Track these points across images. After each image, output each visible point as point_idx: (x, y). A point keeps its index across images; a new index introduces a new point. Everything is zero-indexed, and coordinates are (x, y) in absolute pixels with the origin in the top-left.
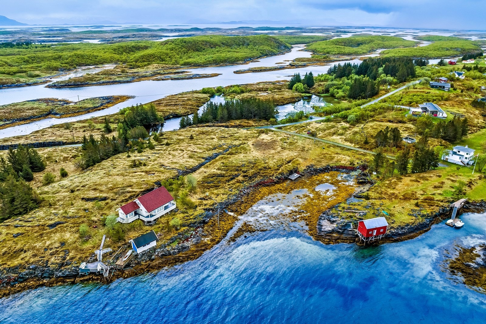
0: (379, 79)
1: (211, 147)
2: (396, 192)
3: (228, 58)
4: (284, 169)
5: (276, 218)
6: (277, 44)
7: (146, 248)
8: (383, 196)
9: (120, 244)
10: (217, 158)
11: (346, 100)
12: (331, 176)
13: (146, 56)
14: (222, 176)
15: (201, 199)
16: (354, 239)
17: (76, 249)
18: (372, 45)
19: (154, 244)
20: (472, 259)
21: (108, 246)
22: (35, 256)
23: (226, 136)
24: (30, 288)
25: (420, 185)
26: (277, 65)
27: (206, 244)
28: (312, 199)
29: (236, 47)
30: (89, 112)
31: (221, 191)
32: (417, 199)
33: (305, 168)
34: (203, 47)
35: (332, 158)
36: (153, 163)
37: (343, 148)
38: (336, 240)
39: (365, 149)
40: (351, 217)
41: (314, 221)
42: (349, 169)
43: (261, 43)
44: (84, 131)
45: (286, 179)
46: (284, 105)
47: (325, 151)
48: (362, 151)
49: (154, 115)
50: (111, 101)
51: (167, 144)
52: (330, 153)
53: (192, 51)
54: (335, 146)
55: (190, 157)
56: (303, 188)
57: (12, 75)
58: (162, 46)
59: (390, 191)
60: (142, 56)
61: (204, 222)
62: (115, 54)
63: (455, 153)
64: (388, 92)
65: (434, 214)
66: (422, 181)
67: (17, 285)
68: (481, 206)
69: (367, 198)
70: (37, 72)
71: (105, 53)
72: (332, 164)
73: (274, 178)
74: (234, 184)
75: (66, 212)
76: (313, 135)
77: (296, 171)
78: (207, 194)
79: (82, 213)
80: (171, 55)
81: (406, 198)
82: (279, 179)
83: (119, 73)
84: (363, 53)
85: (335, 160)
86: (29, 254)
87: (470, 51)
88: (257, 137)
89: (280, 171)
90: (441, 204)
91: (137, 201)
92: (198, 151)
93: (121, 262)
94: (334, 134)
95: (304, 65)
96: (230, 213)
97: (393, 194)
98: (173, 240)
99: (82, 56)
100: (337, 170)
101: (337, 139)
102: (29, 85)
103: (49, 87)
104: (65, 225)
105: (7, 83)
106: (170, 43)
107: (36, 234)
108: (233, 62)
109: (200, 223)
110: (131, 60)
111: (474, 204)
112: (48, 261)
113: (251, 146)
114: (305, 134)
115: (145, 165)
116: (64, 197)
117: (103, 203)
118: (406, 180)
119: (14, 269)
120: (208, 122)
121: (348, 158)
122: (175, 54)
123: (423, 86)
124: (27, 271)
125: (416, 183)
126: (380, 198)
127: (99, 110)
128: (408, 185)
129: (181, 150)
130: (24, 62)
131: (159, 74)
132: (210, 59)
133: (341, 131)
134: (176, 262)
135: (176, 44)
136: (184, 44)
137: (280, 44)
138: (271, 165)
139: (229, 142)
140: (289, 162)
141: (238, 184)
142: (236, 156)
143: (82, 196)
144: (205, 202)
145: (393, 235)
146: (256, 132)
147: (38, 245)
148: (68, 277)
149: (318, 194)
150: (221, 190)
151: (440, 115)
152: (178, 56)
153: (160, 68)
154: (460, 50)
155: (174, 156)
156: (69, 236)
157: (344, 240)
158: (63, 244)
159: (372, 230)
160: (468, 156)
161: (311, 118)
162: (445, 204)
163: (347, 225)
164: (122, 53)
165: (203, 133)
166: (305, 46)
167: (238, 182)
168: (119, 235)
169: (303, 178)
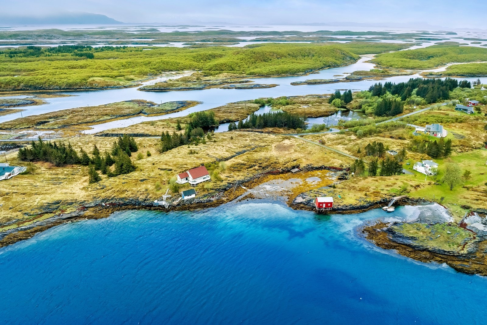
0: (408, 99)
1: (243, 145)
2: (356, 186)
3: (290, 70)
4: (289, 165)
5: (271, 193)
6: (343, 55)
7: (190, 197)
8: (346, 187)
9: (176, 194)
10: (245, 153)
11: (372, 116)
12: (322, 173)
13: (219, 65)
14: (244, 165)
15: (227, 177)
16: (312, 208)
17: (153, 193)
18: (444, 58)
19: (193, 196)
20: (381, 227)
21: (170, 194)
22: (132, 194)
23: (257, 139)
24: (129, 209)
25: (377, 183)
27: (223, 201)
28: (300, 185)
29: (301, 57)
30: (168, 113)
31: (241, 174)
32: (368, 191)
33: (305, 165)
34: (270, 58)
35: (329, 161)
36: (202, 153)
37: (340, 155)
38: (301, 208)
39: (356, 156)
41: (294, 197)
42: (336, 169)
43: (326, 55)
44: (163, 128)
45: (289, 171)
46: (317, 117)
47: (326, 155)
49: (212, 120)
50: (184, 105)
51: (215, 142)
52: (329, 157)
53: (260, 61)
54: (335, 153)
55: (227, 151)
56: (298, 178)
57: (114, 78)
58: (234, 56)
59: (353, 185)
60: (215, 65)
61: (225, 190)
62: (194, 61)
63: (423, 165)
64: (412, 112)
65: (376, 201)
66: (380, 181)
67: (123, 207)
68: (417, 201)
69: (335, 187)
70: (132, 77)
71: (186, 59)
72: (327, 165)
73: (280, 170)
74: (251, 170)
75: (149, 174)
76: (323, 143)
77: (298, 167)
78: (232, 174)
79: (158, 176)
80: (240, 64)
81: (360, 190)
82: (283, 171)
83: (195, 80)
86: (130, 193)
88: (280, 142)
89: (286, 166)
90: (385, 196)
91: (188, 173)
92: (234, 147)
93: (175, 203)
94: (340, 143)
95: (359, 79)
96: (243, 187)
97: (354, 187)
98: (205, 196)
99: (167, 63)
100: (328, 169)
101: (340, 148)
102: (126, 87)
103: (141, 90)
104: (148, 181)
105: (111, 85)
106: (241, 53)
107: (133, 184)
108: (293, 73)
109: (223, 189)
110: (206, 68)
111: (412, 200)
112: (138, 197)
113: (273, 147)
114: (317, 142)
115: (197, 153)
116: (149, 167)
117: (169, 172)
118: (370, 179)
119: (122, 199)
120: (248, 128)
121: (341, 162)
122: (244, 63)
123: (448, 108)
124: (128, 201)
125: (374, 182)
126: (343, 188)
127: (175, 112)
128: (368, 182)
129: (222, 146)
130: (122, 66)
131: (227, 82)
132: (273, 70)
133: (346, 142)
134: (204, 207)
135: (246, 55)
136: (254, 54)
137: (346, 55)
138: (281, 161)
139: (257, 143)
140: (294, 161)
141: (254, 171)
142: (259, 153)
143: (159, 167)
144: (229, 179)
145: (338, 209)
146: (281, 137)
147: (134, 189)
148: (148, 206)
149: (306, 183)
151: (439, 135)
152: (246, 66)
153: (229, 77)
155: (217, 149)
156: (150, 187)
157: (306, 209)
158: (146, 190)
159: (322, 203)
161: (331, 130)
162: (387, 196)
163: (311, 200)
164: (200, 60)
165: (241, 136)
166: (374, 56)
167: (255, 170)
168: (176, 189)
169: (301, 172)
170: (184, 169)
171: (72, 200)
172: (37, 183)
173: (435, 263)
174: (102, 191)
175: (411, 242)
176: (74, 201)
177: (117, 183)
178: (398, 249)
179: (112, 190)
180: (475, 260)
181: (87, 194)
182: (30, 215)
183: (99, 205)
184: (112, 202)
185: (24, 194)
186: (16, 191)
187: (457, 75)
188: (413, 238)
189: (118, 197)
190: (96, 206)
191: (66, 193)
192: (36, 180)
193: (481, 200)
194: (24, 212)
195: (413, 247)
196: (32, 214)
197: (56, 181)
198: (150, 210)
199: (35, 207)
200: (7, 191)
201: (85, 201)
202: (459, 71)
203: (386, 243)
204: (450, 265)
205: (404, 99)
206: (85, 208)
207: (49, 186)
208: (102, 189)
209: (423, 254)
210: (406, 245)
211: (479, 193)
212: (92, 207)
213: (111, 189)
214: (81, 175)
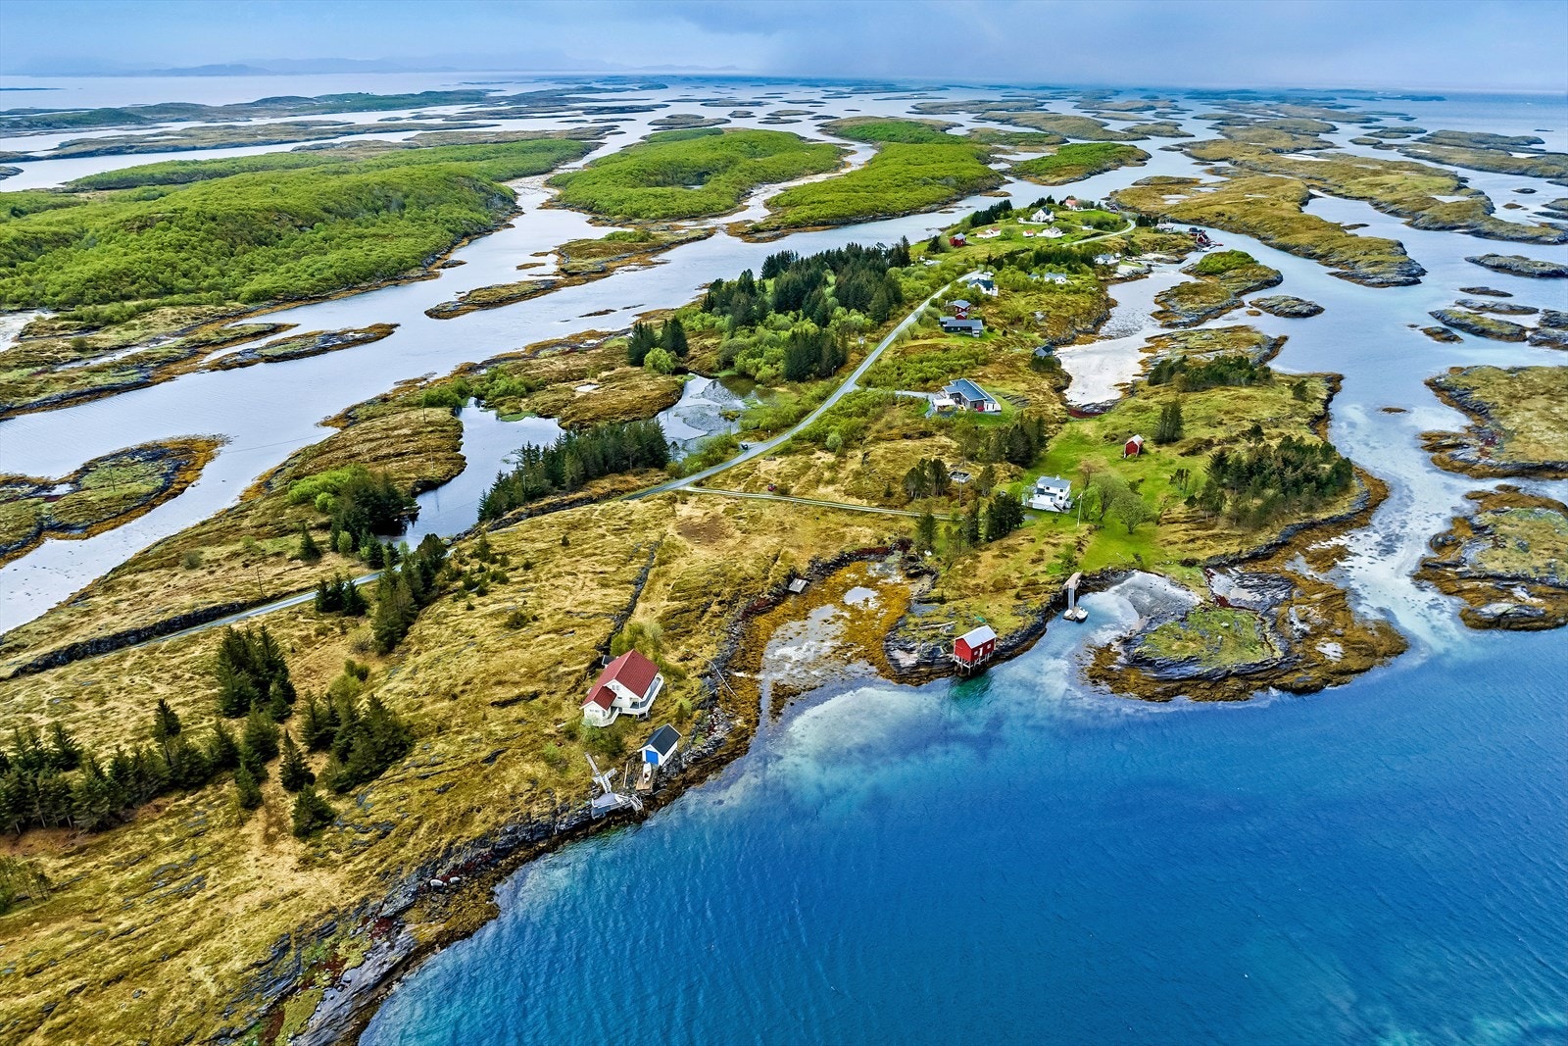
0: (835, 323)
1: (619, 555)
2: (981, 582)
3: (379, 265)
4: (775, 574)
5: (816, 664)
6: (483, 194)
8: (964, 592)
9: (621, 760)
10: (650, 577)
11: (782, 384)
12: (856, 571)
13: (104, 278)
14: (685, 612)
15: (681, 660)
16: (951, 668)
17: (559, 784)
19: (674, 746)
20: (1112, 660)
21: (608, 768)
22: (502, 811)
23: (621, 524)
24: (525, 861)
25: (1011, 563)
26: (524, 276)
27: (743, 730)
28: (852, 621)
29: (370, 216)
31: (701, 638)
32: (1015, 587)
33: (807, 566)
34: (275, 229)
35: (842, 537)
36: (545, 612)
37: (851, 512)
38: (929, 677)
39: (890, 507)
40: (935, 636)
41: (879, 655)
42: (881, 552)
43: (438, 197)
45: (788, 593)
47: (823, 525)
48: (888, 513)
50: (172, 461)
51: (528, 566)
52: (832, 526)
53: (246, 245)
54: (834, 510)
55: (603, 585)
56: (823, 604)
58: (134, 235)
59: (972, 582)
61: (714, 698)
63: (1041, 492)
64: (867, 354)
65: (1045, 605)
66: (1010, 555)
67: (503, 862)
68: (1102, 578)
69: (942, 600)
72: (847, 547)
73: (768, 596)
74: (710, 621)
75: (490, 733)
76: (781, 491)
77: (795, 574)
78: (683, 648)
79: (519, 729)
80: (185, 266)
81: (999, 589)
82: (776, 595)
83: (73, 355)
84: (727, 208)
85: (848, 539)
86: (489, 811)
87: (975, 182)
88: (673, 515)
89: (770, 579)
90: (1051, 587)
91: (613, 684)
92: (606, 569)
93: (642, 785)
94: (818, 482)
95: (603, 271)
96: (738, 674)
97: (978, 585)
98: (694, 735)
100: (861, 559)
101: (829, 493)
104: (509, 752)
106: (160, 224)
107: (477, 779)
108: (393, 275)
109: (710, 700)
110: (55, 295)
111: (1092, 578)
112: (529, 814)
113: (679, 537)
114: (765, 492)
115: (535, 619)
117: (537, 703)
118: (987, 557)
119: (482, 841)
120: (543, 494)
121: (869, 531)
122: (197, 262)
123: (928, 330)
124: (505, 838)
125: (1002, 561)
126: (962, 597)
128: (993, 566)
129: (570, 574)
131: (207, 343)
132: (327, 273)
133: (827, 475)
134: (720, 765)
135: (183, 228)
136: (213, 225)
137: (488, 193)
138: (751, 572)
139: (638, 536)
140: (775, 559)
141: (717, 621)
142: (676, 565)
143: (486, 700)
144: (691, 664)
145: (1004, 649)
146: (658, 502)
147: (494, 793)
148: (577, 828)
149: (852, 609)
150: (698, 637)
151: (989, 408)
152: (212, 270)
153: (189, 321)
154: (954, 182)
155: (568, 589)
156: (531, 769)
157: (939, 675)
158: (534, 782)
159: (977, 649)
160: (1062, 494)
161: (746, 448)
162: (1055, 587)
163: (935, 650)
165: (569, 527)
166: (548, 184)
167: (715, 616)
168: (611, 747)
169: (814, 586)
170: (573, 679)
171: (319, 917)
172: (116, 919)
173: (1259, 693)
174: (390, 842)
175: (1193, 670)
176: (330, 917)
177: (417, 800)
178: (1185, 693)
179: (426, 825)
180: (1304, 663)
181: (342, 874)
182: (241, 1034)
183: (420, 890)
184: (456, 866)
185: (118, 979)
186: (74, 984)
187: (814, 225)
188: (1190, 660)
189: (464, 840)
190: (419, 895)
191: (266, 905)
192: (91, 911)
193: (1198, 538)
194: (210, 1034)
195: (1207, 678)
196: (241, 1027)
197: (179, 881)
198: (586, 836)
199: (228, 999)
200: (35, 1000)
201: (364, 900)
202: (815, 213)
203: (1159, 690)
204: (1282, 688)
205: (823, 321)
206: (389, 924)
207: (175, 911)
208: (381, 837)
209: (1234, 684)
210: (1192, 678)
211: (1184, 526)
212: (407, 908)
213: (420, 824)
214: (227, 825)
